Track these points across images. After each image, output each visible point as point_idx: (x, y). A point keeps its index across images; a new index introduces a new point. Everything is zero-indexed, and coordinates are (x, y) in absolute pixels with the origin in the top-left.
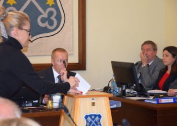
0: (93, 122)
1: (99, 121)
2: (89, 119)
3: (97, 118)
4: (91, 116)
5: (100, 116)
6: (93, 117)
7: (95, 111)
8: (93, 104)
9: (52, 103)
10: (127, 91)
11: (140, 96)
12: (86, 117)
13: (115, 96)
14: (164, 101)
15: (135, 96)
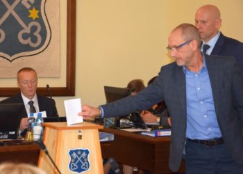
0: (79, 159)
1: (86, 157)
2: (74, 154)
3: (84, 154)
4: (76, 151)
5: (87, 152)
6: (79, 153)
7: (81, 145)
8: (80, 137)
9: (32, 134)
10: (121, 121)
11: (136, 128)
12: (71, 152)
13: (108, 127)
14: (163, 133)
15: (130, 128)
